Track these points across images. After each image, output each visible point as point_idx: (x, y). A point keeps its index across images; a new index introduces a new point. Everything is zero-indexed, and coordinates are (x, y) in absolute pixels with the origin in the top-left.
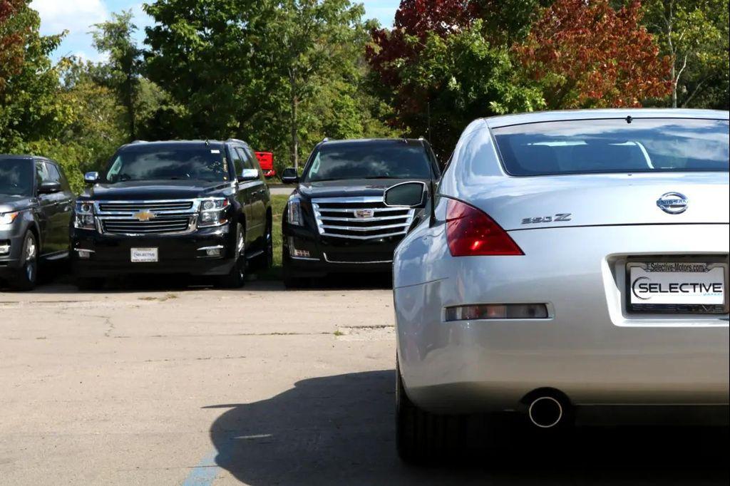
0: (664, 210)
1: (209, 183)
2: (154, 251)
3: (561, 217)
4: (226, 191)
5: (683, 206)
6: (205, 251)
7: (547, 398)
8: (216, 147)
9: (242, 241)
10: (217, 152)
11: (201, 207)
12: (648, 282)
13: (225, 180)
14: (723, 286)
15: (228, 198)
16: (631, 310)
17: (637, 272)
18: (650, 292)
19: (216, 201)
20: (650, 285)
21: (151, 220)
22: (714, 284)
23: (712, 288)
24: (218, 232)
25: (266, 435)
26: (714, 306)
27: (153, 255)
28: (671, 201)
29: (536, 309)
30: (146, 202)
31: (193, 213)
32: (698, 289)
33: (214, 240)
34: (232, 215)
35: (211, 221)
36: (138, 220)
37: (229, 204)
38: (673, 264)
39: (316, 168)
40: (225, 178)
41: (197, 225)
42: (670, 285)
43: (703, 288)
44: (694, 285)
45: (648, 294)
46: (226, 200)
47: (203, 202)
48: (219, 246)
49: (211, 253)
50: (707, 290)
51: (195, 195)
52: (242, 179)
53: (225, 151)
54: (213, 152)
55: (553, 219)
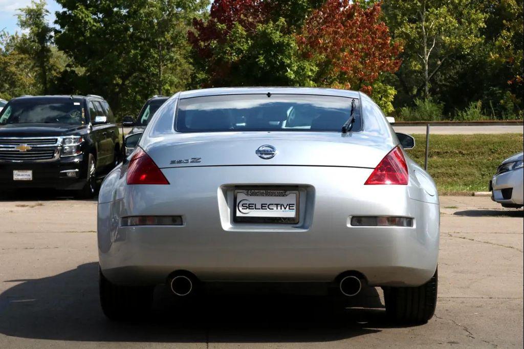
0: (260, 156)
1: (71, 126)
2: (30, 173)
3: (195, 160)
4: (82, 132)
5: (273, 154)
6: (66, 173)
7: (182, 277)
8: (77, 100)
9: (93, 166)
10: (78, 104)
11: (64, 142)
12: (248, 203)
13: (82, 124)
14: (295, 206)
15: (82, 136)
16: (236, 220)
17: (241, 196)
18: (249, 209)
19: (74, 139)
20: (249, 204)
21: (28, 151)
22: (290, 205)
23: (288, 207)
24: (76, 160)
25: (33, 300)
26: (289, 219)
27: (29, 175)
28: (264, 151)
29: (176, 219)
30: (24, 138)
31: (58, 146)
32: (279, 208)
33: (73, 166)
34: (85, 148)
35: (71, 153)
36: (18, 151)
37: (83, 140)
38: (264, 192)
39: (146, 116)
40: (83, 122)
41: (60, 155)
42: (262, 204)
43: (283, 207)
44: (277, 205)
45: (247, 211)
46: (81, 138)
47: (64, 139)
48: (77, 170)
49: (70, 175)
50: (285, 209)
51: (59, 134)
52: (95, 124)
53: (84, 103)
54: (75, 104)
55: (190, 161)
